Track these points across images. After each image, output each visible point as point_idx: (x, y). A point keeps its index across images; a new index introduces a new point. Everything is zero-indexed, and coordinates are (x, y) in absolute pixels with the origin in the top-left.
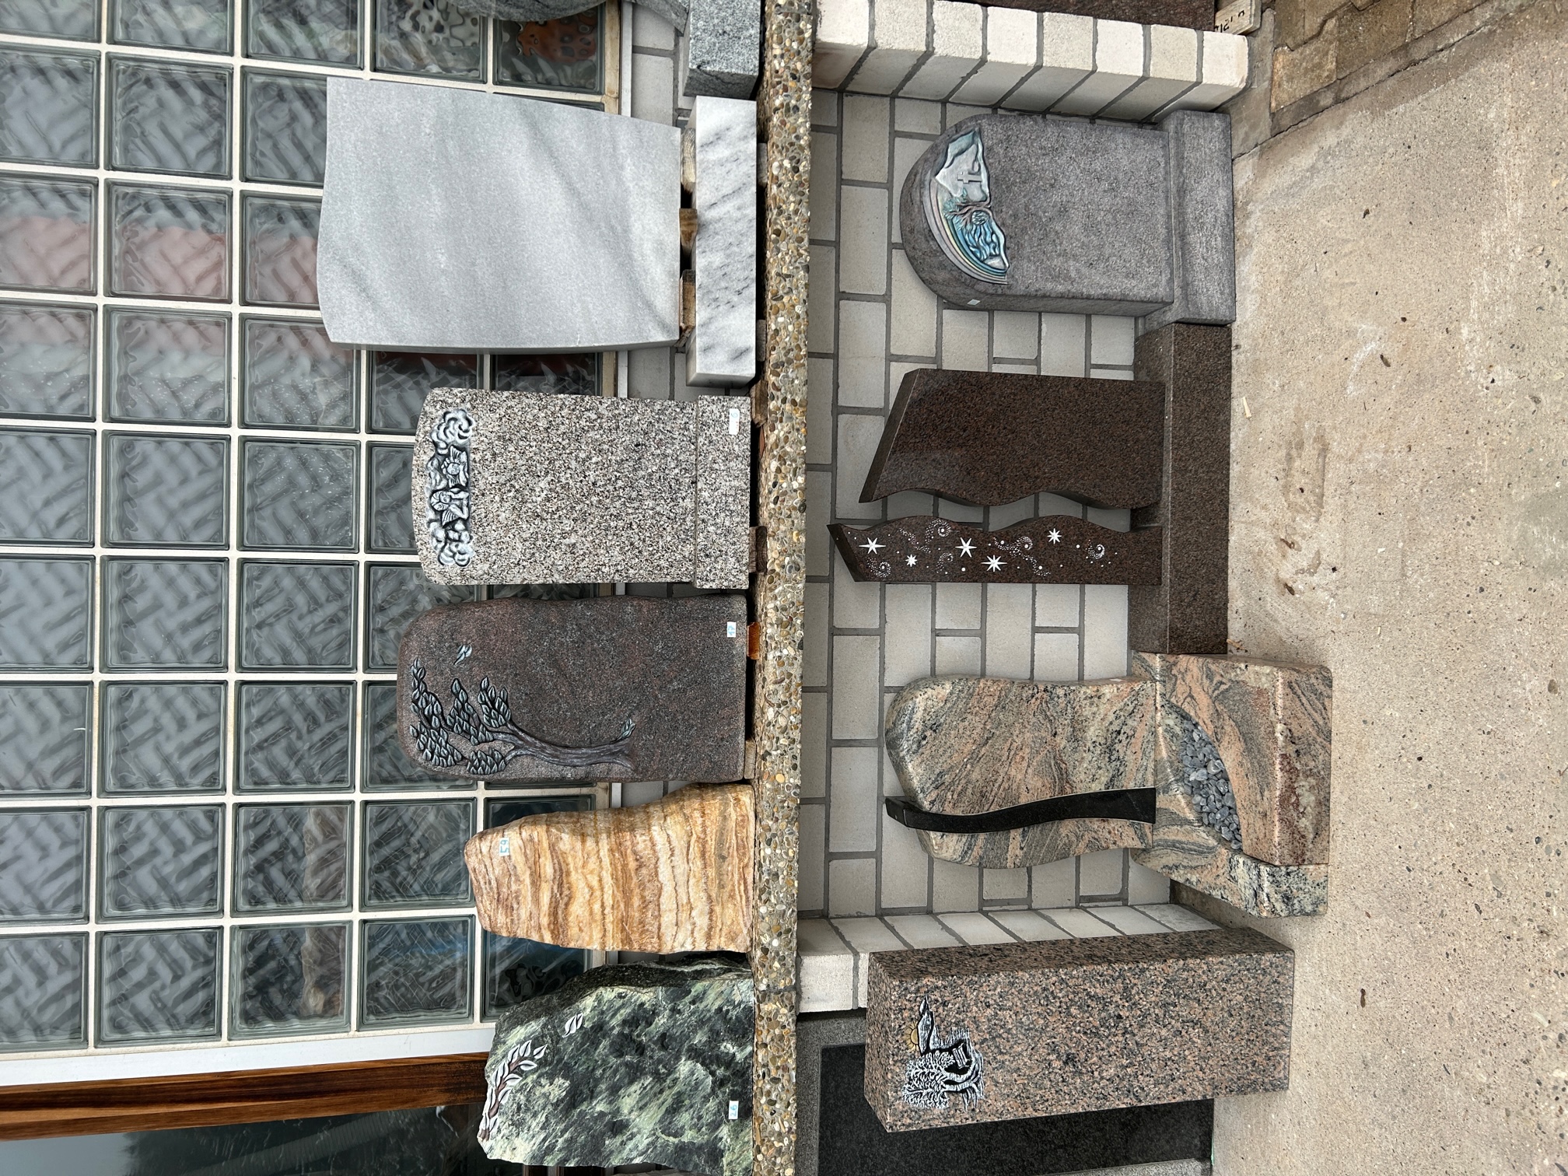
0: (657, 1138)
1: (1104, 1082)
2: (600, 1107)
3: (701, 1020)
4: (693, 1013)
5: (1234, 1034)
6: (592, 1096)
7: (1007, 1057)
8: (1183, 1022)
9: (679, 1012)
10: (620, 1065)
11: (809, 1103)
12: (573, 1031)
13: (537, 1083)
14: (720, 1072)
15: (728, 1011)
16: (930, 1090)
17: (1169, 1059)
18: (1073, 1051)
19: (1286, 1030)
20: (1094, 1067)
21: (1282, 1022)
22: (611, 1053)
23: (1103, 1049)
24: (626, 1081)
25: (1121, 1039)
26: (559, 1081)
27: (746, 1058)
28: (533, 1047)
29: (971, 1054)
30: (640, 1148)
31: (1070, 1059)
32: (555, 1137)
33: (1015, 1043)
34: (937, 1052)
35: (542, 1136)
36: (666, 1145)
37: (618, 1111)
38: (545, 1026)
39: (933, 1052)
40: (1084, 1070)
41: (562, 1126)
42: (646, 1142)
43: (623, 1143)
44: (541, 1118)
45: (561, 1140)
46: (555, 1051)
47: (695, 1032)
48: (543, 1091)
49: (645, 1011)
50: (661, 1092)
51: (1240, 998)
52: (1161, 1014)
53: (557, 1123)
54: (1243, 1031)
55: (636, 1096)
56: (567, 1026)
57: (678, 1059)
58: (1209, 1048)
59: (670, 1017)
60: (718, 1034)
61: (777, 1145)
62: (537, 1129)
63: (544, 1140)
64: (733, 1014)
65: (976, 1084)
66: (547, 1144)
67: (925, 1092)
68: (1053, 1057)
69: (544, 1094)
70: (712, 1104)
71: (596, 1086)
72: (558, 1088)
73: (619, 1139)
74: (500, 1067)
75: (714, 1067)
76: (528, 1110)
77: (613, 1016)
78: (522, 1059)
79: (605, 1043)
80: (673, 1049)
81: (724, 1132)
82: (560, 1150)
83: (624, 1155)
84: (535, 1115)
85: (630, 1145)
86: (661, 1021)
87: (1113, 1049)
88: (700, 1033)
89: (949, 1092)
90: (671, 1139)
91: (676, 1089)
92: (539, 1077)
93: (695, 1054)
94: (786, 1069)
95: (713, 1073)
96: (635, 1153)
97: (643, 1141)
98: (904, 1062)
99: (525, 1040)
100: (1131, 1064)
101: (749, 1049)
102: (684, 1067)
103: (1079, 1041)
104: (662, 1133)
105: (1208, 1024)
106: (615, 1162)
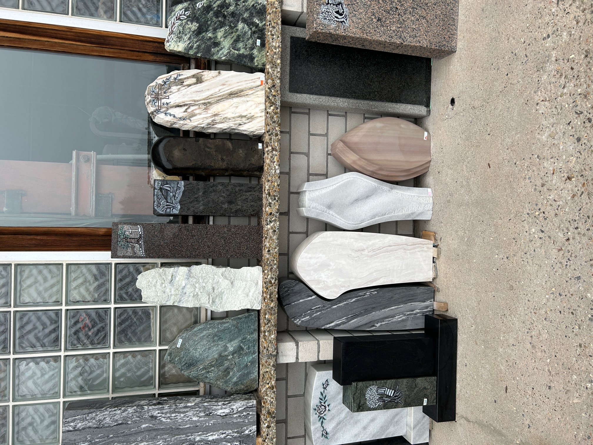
0: (231, 51)
1: (391, 32)
2: (210, 35)
3: (246, 9)
4: (244, 6)
5: (437, 25)
6: (207, 31)
7: (357, 13)
8: (419, 16)
9: (238, 5)
10: (217, 21)
11: (286, 55)
12: (200, 7)
13: (186, 23)
14: (254, 29)
15: (256, 6)
16: (329, 18)
17: (415, 29)
18: (380, 17)
19: (456, 28)
20: (388, 25)
21: (454, 25)
22: (214, 16)
23: (391, 19)
24: (219, 27)
25: (397, 17)
26: (195, 24)
27: (263, 26)
28: (185, 11)
29: (344, 9)
30: (224, 54)
31: (379, 20)
32: (193, 43)
33: (360, 8)
34: (332, 5)
35: (189, 42)
36: (234, 54)
37: (216, 37)
38: (189, 4)
39: (331, 4)
40: (384, 25)
41: (195, 40)
42: (227, 51)
43: (218, 51)
44: (188, 36)
45: (195, 45)
46: (193, 13)
47: (244, 13)
48: (189, 26)
49: (226, 3)
50: (232, 33)
51: (440, 12)
52: (412, 11)
53: (194, 38)
54: (441, 25)
55: (223, 32)
56: (197, 5)
57: (238, 22)
58: (429, 28)
59: (235, 6)
60: (253, 14)
61: (274, 51)
62: (187, 39)
63: (189, 43)
64: (258, 7)
65: (346, 20)
66: (190, 45)
67: (327, 18)
68: (373, 17)
69: (189, 28)
70: (250, 41)
71: (208, 28)
72: (194, 26)
73: (217, 49)
74: (173, 19)
75: (251, 27)
76: (183, 33)
77: (215, 3)
78: (180, 15)
79: (211, 12)
80: (236, 18)
81: (255, 52)
82: (195, 49)
83: (219, 56)
84: (186, 35)
85: (221, 52)
86: (232, 8)
87: (394, 20)
88: (246, 13)
89: (336, 21)
90: (236, 52)
91: (237, 33)
92: (187, 21)
93: (244, 21)
94: (277, 24)
95: (251, 29)
96: (222, 56)
97: (225, 51)
98: (320, 5)
99: (182, 9)
100: (401, 27)
101: (264, 22)
102: (240, 25)
103: (382, 14)
104: (233, 49)
105: (428, 19)
106: (215, 57)
